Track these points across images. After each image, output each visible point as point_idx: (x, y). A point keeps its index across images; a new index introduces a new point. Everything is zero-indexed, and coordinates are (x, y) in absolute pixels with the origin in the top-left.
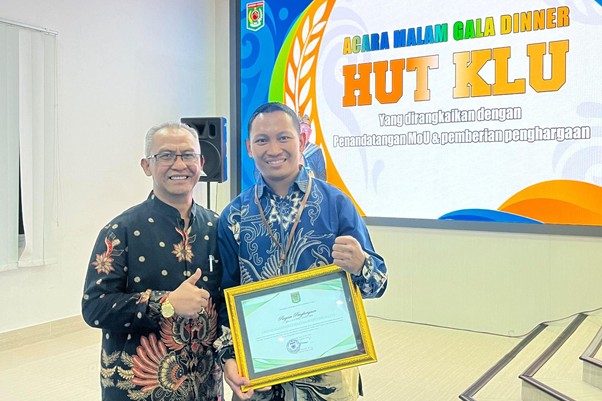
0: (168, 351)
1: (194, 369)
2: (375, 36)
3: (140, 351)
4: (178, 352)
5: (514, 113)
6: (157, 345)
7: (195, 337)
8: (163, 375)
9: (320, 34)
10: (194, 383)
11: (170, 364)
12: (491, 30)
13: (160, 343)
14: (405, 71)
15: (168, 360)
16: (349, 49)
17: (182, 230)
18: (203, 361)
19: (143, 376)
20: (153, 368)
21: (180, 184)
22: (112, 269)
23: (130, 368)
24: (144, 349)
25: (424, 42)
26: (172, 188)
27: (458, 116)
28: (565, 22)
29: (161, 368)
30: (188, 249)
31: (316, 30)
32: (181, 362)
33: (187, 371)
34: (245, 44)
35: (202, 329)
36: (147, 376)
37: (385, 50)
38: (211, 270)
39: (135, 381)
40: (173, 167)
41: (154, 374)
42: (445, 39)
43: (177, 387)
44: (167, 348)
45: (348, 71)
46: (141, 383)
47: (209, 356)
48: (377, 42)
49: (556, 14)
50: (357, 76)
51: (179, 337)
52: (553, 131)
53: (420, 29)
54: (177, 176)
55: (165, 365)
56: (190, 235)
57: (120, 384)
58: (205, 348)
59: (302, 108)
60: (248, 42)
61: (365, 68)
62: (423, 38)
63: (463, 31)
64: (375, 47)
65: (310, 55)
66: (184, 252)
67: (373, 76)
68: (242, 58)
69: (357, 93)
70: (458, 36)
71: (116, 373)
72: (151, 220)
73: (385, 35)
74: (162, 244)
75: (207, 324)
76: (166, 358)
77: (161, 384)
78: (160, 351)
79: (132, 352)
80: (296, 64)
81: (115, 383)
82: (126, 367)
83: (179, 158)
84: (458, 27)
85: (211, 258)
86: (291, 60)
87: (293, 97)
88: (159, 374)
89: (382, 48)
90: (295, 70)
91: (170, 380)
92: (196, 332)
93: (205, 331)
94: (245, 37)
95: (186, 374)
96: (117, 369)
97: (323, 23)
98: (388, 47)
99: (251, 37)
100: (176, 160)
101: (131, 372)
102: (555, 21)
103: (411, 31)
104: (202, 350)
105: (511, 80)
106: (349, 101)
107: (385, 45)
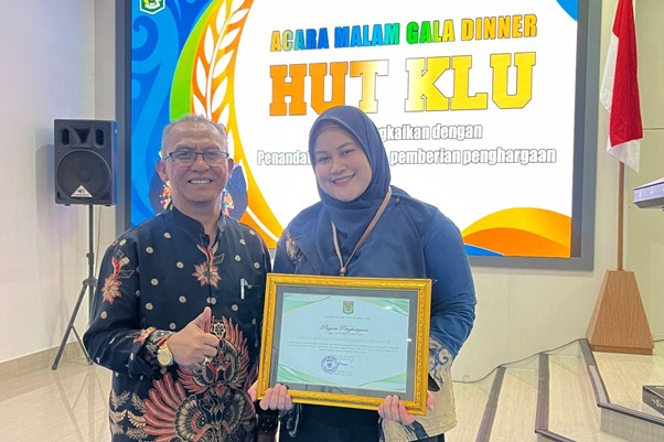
0: (187, 394)
1: (220, 416)
2: (311, 32)
3: (153, 394)
4: (200, 396)
5: (474, 132)
6: (174, 386)
7: (221, 378)
8: (181, 423)
9: (241, 24)
10: (219, 433)
11: (189, 410)
12: (450, 35)
13: (177, 384)
14: (347, 77)
15: (187, 405)
16: (278, 46)
17: (206, 248)
18: (232, 407)
19: (157, 424)
20: (169, 415)
21: (202, 189)
22: (118, 294)
23: (141, 415)
24: (158, 393)
25: (371, 44)
26: (193, 194)
27: (410, 131)
28: (532, 32)
29: (178, 415)
30: (214, 272)
31: (235, 19)
32: (204, 407)
33: (210, 419)
34: (137, 29)
35: (229, 369)
36: (161, 424)
37: (323, 50)
38: (243, 297)
39: (148, 430)
40: (193, 168)
41: (171, 422)
42: (396, 42)
43: (199, 437)
44: (186, 390)
45: (277, 72)
46: (154, 432)
47: (239, 401)
48: (314, 39)
49: (522, 22)
50: (288, 79)
51: (201, 378)
52: (517, 153)
53: (366, 27)
54: (197, 179)
55: (184, 411)
56: (216, 254)
57: (130, 432)
58: (233, 392)
59: (216, 115)
60: (141, 27)
61: (298, 70)
62: (370, 39)
63: (419, 33)
64: (311, 45)
65: (227, 50)
66: (208, 274)
67: (308, 81)
68: (133, 47)
69: (288, 100)
70: (411, 39)
71: (126, 419)
72: (167, 235)
73: (324, 31)
74: (180, 265)
75: (236, 362)
76: (184, 404)
77: (179, 433)
78: (177, 393)
79: (144, 396)
80: (209, 61)
81: (125, 430)
82: (138, 413)
83: (200, 157)
84: (412, 28)
85: (243, 283)
86: (201, 53)
87: (203, 101)
88: (176, 422)
89: (320, 47)
90: (207, 67)
91: (189, 429)
92: (221, 372)
93: (233, 370)
94: (137, 20)
95: (209, 422)
96: (127, 414)
97: (244, 11)
98: (327, 47)
99: (146, 21)
100: (196, 159)
101: (142, 419)
102: (521, 30)
103: (356, 28)
104: (229, 393)
105: (472, 93)
106: (277, 109)
107: (324, 44)
